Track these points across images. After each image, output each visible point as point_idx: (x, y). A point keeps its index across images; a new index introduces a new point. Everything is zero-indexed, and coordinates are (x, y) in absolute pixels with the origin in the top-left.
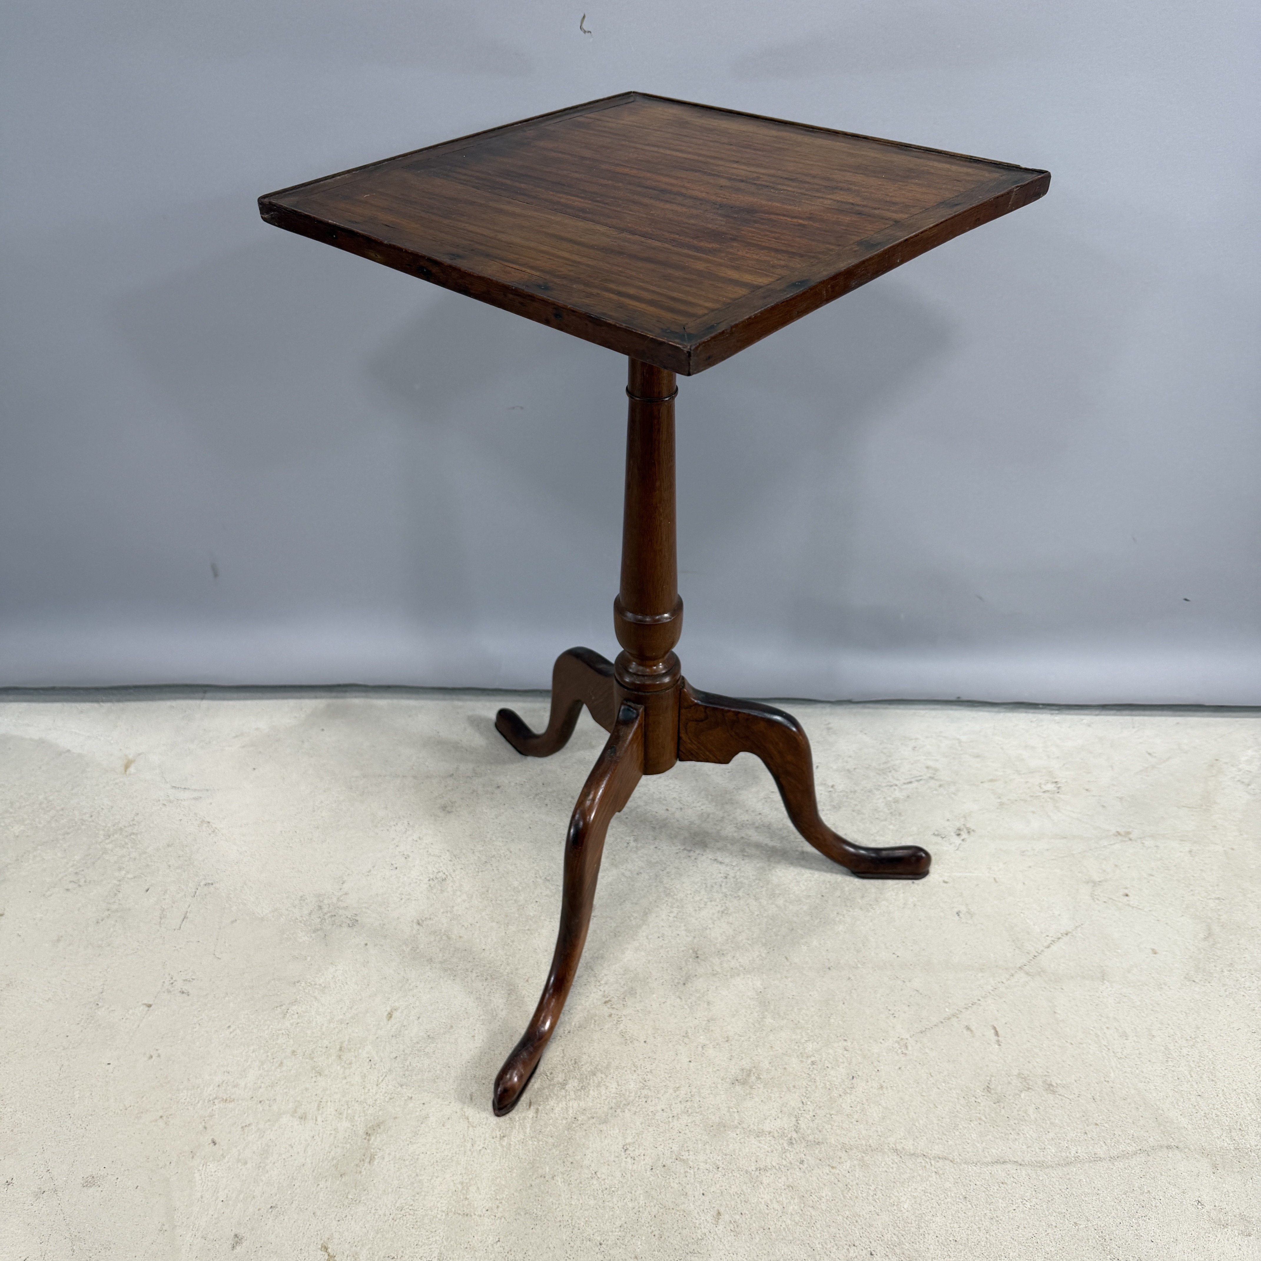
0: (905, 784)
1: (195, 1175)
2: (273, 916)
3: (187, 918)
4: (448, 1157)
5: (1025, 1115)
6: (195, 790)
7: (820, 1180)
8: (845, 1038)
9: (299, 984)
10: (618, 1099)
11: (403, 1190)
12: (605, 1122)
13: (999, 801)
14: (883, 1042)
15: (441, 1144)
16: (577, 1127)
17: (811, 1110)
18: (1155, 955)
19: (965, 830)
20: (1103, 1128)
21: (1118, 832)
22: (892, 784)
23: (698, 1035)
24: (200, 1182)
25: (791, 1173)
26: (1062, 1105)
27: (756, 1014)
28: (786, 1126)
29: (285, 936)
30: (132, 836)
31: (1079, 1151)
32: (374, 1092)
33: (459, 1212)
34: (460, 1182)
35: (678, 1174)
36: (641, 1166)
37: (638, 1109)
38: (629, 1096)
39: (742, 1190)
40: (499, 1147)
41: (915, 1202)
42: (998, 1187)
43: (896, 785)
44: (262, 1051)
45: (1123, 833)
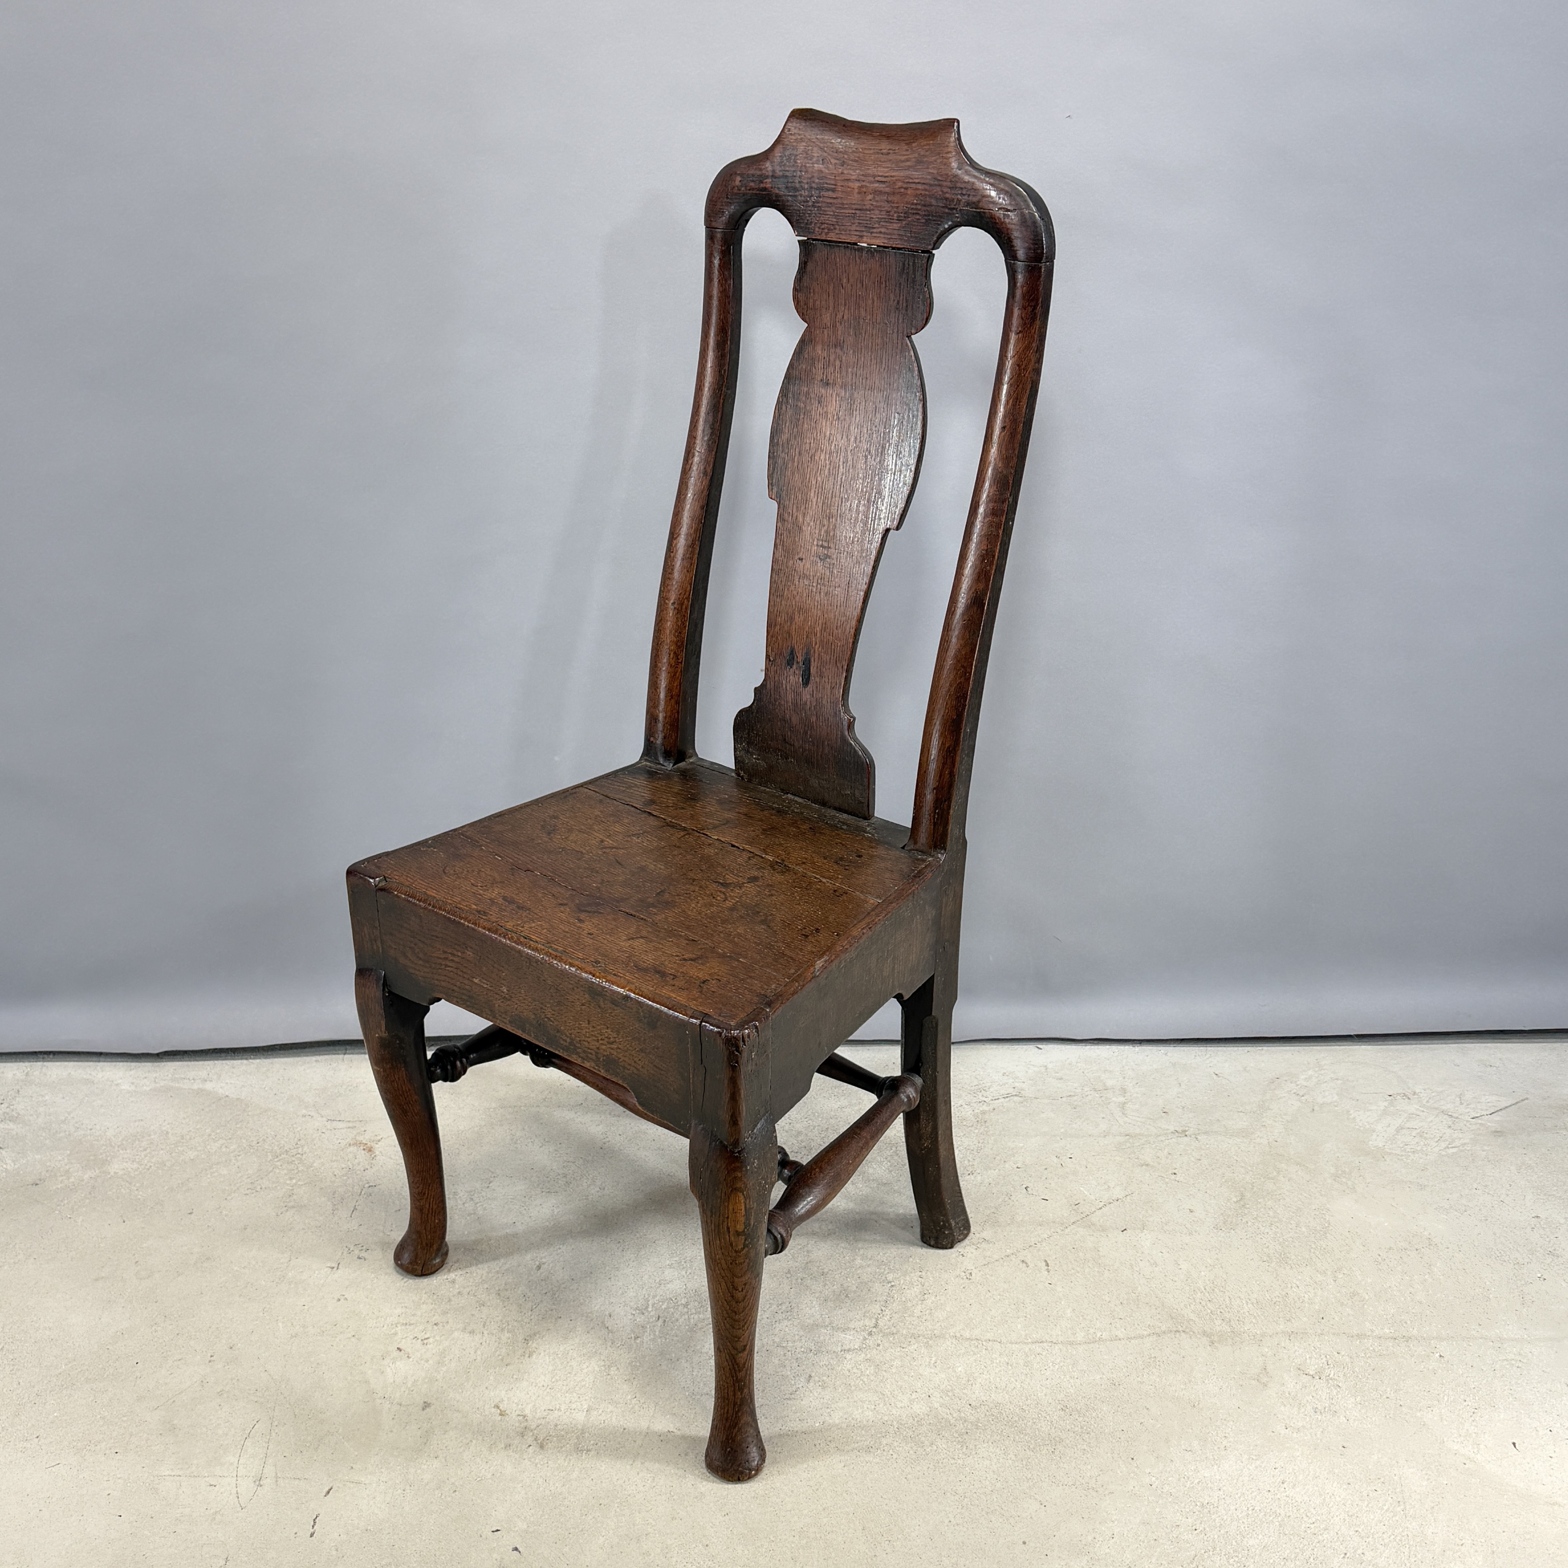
6: (349, 1121)
7: (893, 1355)
18: (1191, 1213)
20: (1126, 1321)
21: (1176, 1131)
24: (392, 1373)
25: (869, 1352)
28: (867, 1324)
30: (298, 1156)
31: (1104, 1335)
45: (1180, 1131)
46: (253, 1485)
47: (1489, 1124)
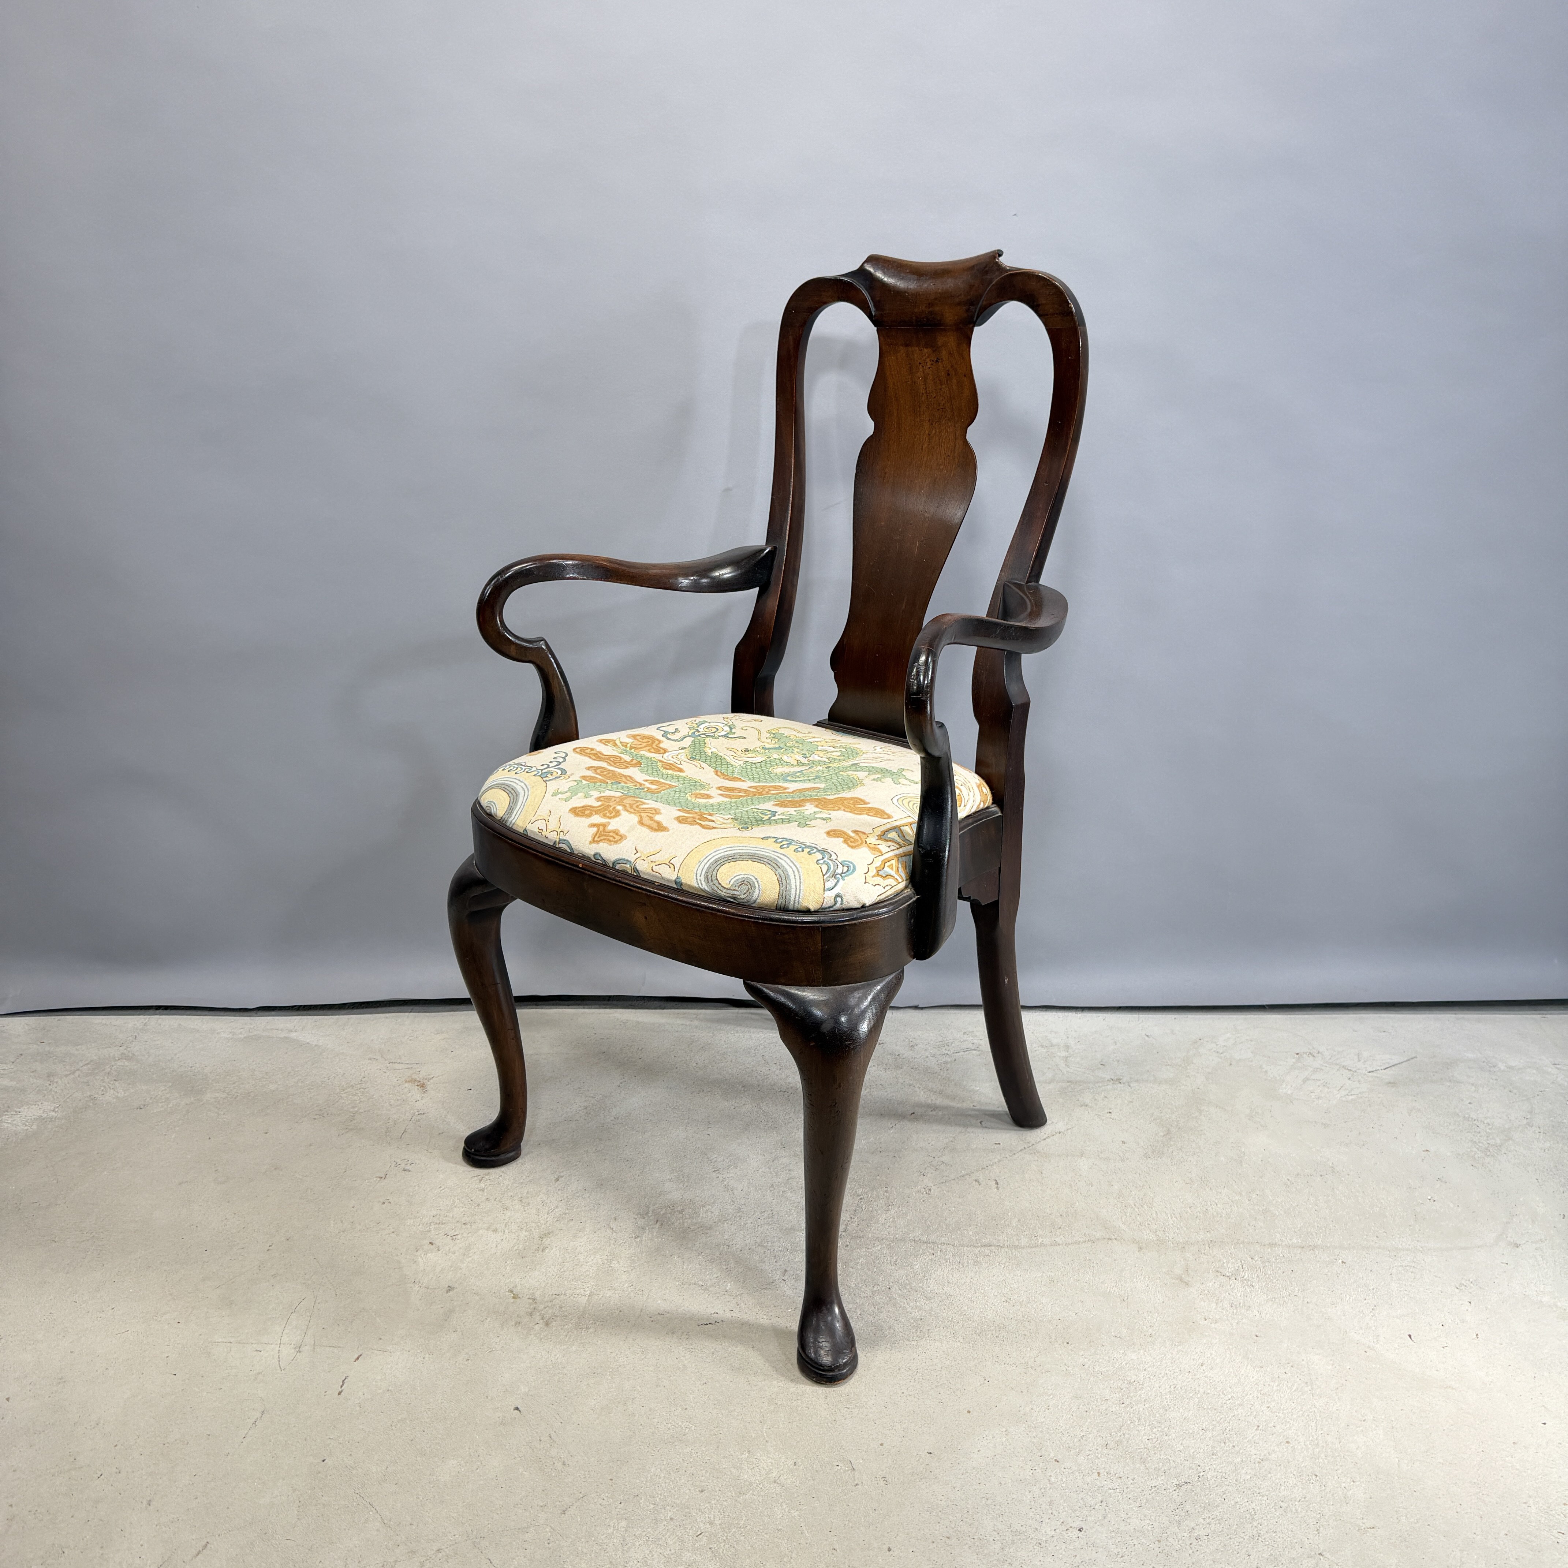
46: (293, 1351)
47: (1384, 1077)
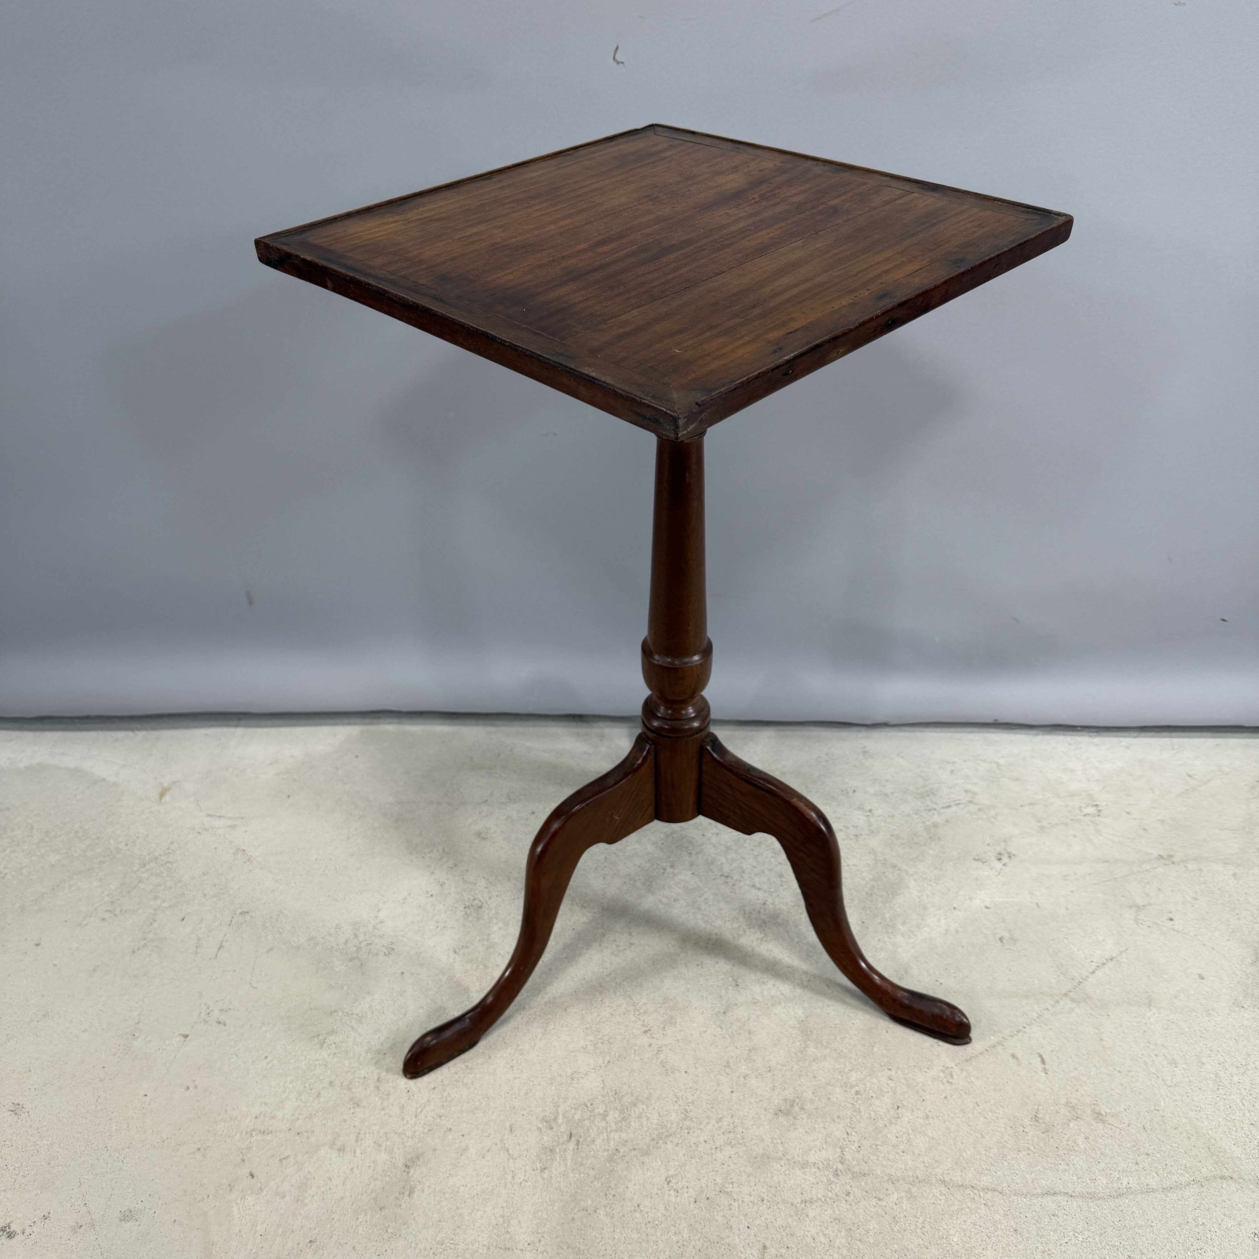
0: (943, 808)
1: (234, 1209)
2: (309, 945)
3: (223, 947)
4: (489, 1190)
5: (1074, 1145)
6: (230, 818)
7: (867, 1212)
8: (890, 1067)
9: (336, 1014)
10: (660, 1130)
11: (444, 1223)
12: (647, 1153)
13: (1039, 824)
14: (927, 1070)
15: (481, 1177)
16: (618, 1159)
17: (856, 1141)
18: (1201, 981)
19: (1006, 854)
20: (1154, 1158)
21: (1160, 855)
22: (930, 808)
23: (740, 1064)
24: (238, 1216)
25: (837, 1206)
26: (1112, 1134)
27: (798, 1044)
28: (831, 1158)
29: (321, 965)
30: (167, 865)
31: (1131, 1182)
32: (413, 1124)
33: (501, 1246)
34: (501, 1216)
35: (722, 1207)
36: (685, 1199)
37: (681, 1141)
38: (671, 1128)
39: (788, 1223)
40: (540, 1180)
41: (965, 1235)
42: (1049, 1219)
43: (935, 809)
44: (299, 1082)
45: (1165, 857)
